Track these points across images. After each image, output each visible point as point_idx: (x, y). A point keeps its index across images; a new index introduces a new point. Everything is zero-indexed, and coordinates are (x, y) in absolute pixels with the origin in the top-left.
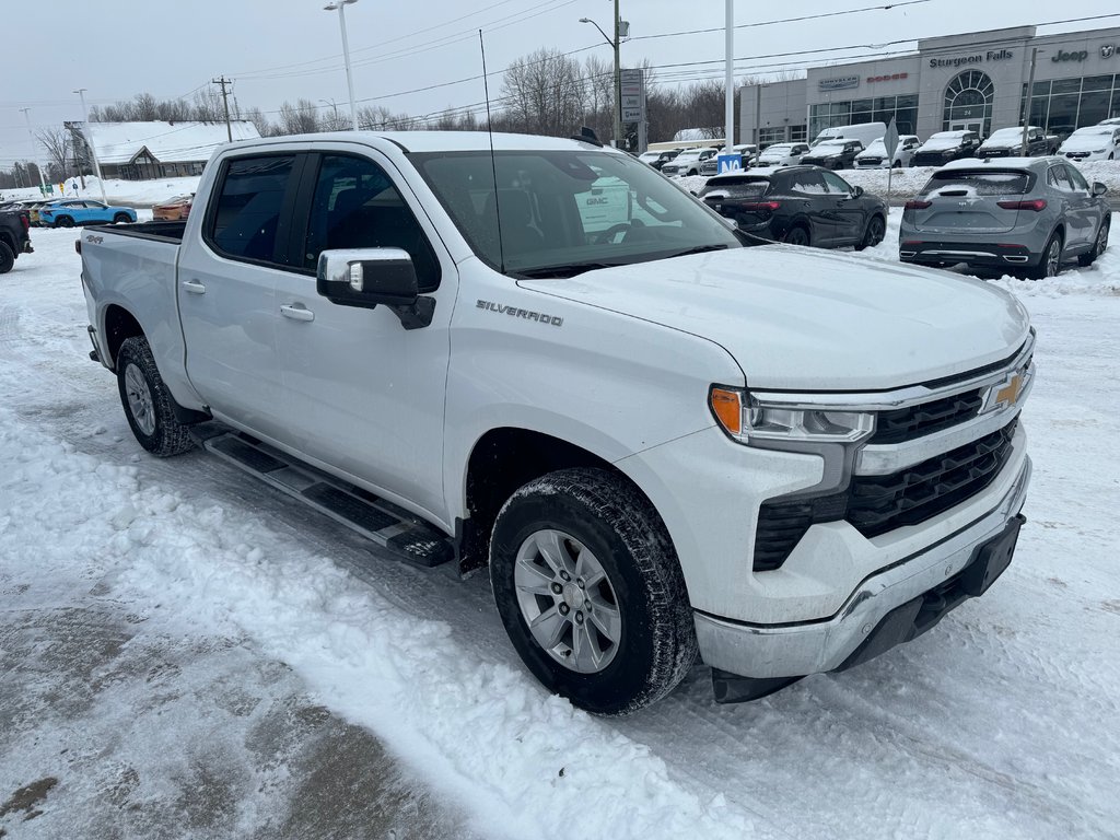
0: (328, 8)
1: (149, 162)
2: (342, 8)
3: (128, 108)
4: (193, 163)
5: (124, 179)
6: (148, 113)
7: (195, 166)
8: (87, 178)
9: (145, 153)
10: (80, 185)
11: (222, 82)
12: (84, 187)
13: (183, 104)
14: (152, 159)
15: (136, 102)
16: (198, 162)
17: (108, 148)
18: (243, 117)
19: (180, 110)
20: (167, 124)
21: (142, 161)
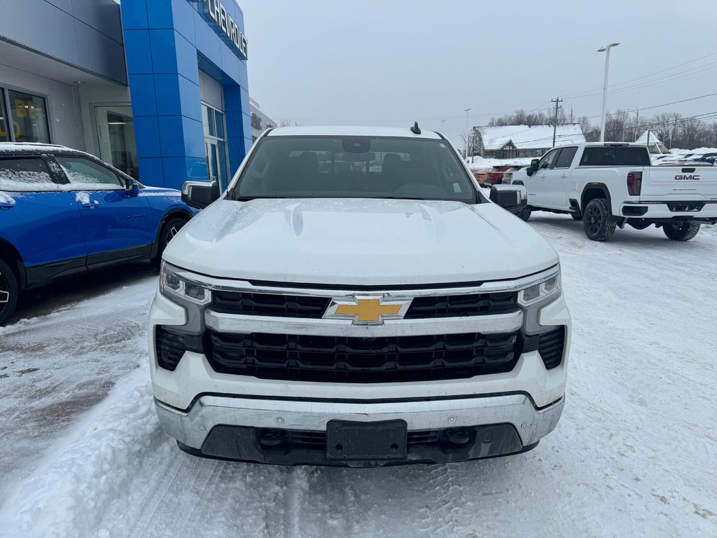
0: (600, 51)
1: (511, 148)
2: (609, 49)
3: (510, 118)
4: (536, 149)
5: (495, 158)
6: (521, 120)
7: (537, 151)
8: (475, 157)
9: (510, 144)
10: (471, 161)
11: (557, 101)
12: (473, 162)
13: (541, 115)
14: (513, 147)
15: (515, 115)
16: (540, 149)
17: (491, 141)
18: (575, 121)
19: (539, 118)
20: (527, 127)
21: (507, 148)
